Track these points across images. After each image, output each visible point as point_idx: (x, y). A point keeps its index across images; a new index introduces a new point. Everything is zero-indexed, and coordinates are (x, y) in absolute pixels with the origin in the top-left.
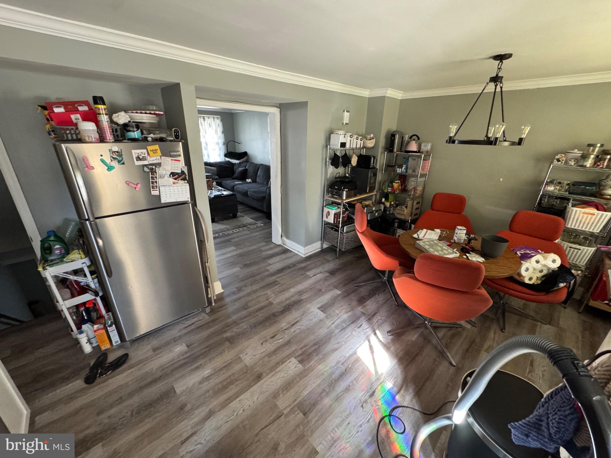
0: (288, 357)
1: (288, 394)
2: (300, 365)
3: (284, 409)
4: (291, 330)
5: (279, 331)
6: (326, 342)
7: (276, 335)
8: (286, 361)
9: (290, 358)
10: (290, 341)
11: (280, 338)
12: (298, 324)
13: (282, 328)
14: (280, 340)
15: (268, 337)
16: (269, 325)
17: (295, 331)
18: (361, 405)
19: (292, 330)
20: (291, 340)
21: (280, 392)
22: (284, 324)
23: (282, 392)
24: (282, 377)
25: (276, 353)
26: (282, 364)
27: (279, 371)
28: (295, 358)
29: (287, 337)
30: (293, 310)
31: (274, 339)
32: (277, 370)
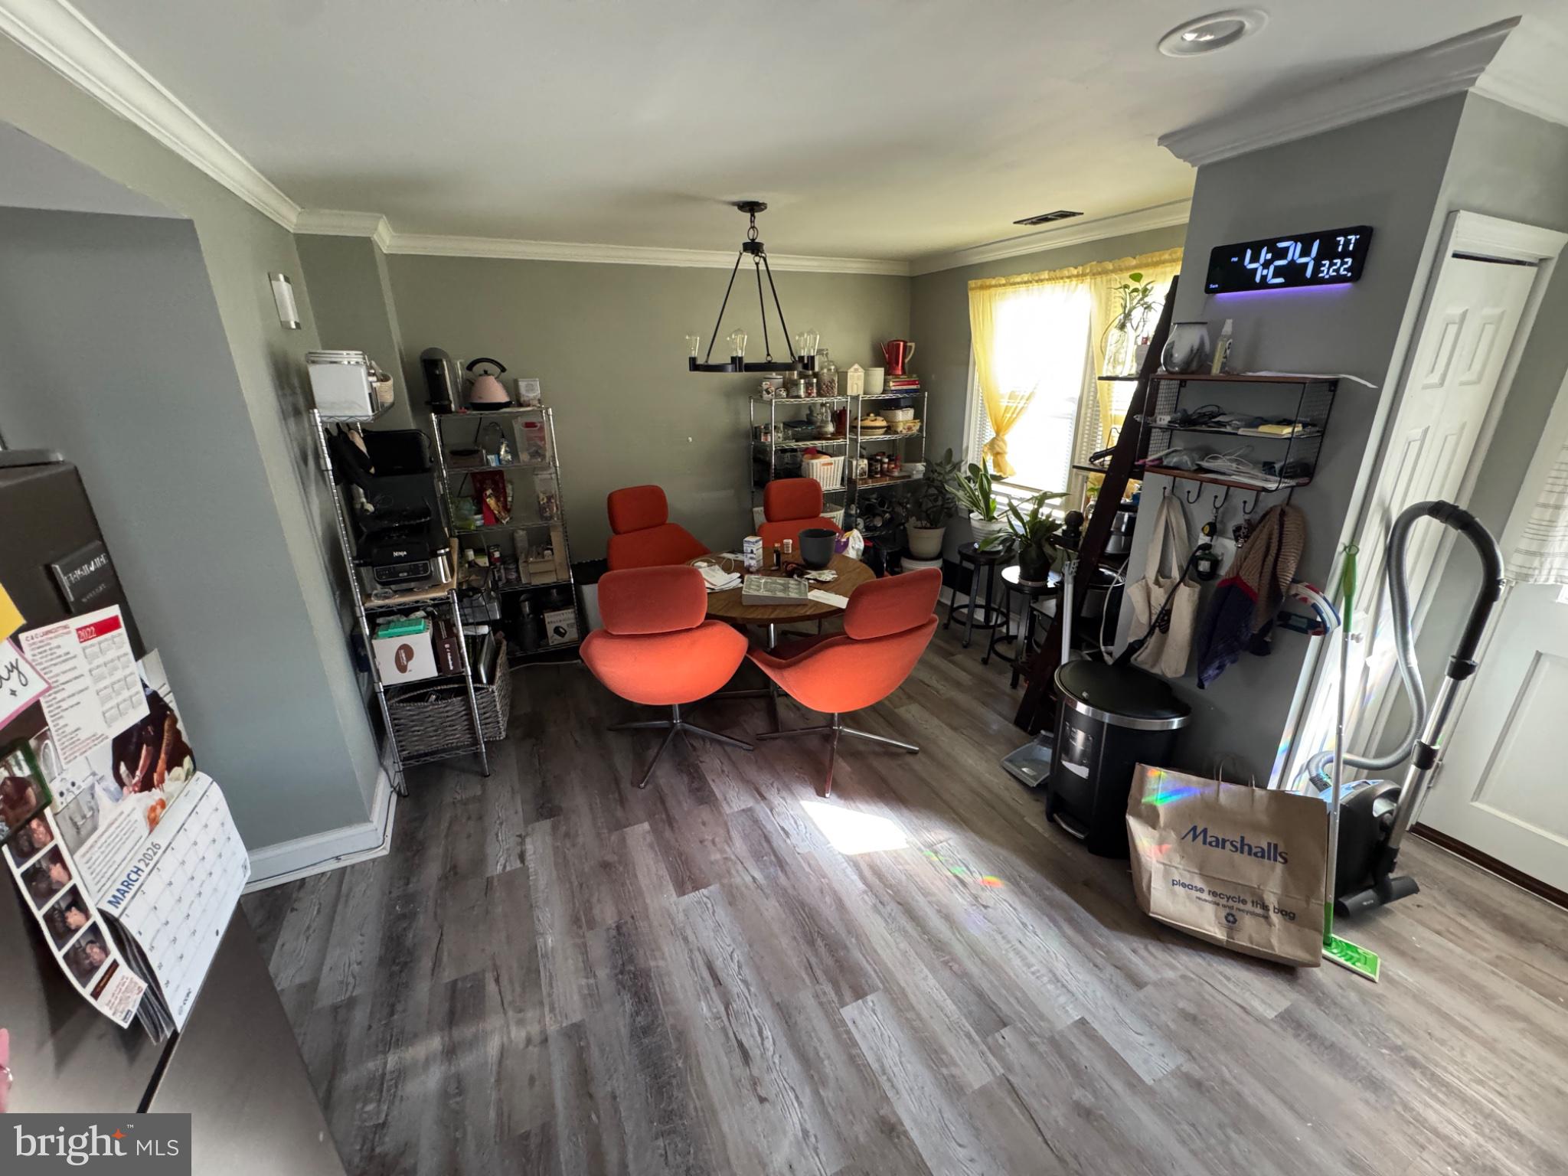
0: (838, 1026)
1: (952, 1051)
2: (869, 998)
3: (992, 1070)
4: (735, 990)
5: (724, 1029)
6: (811, 917)
7: (741, 1045)
8: (848, 1032)
9: (843, 1021)
10: (778, 1004)
11: (756, 1032)
12: (718, 964)
13: (717, 1017)
14: (767, 1033)
15: (740, 1071)
16: (687, 1057)
17: (744, 981)
18: (983, 909)
19: (736, 987)
20: (778, 999)
21: (944, 1071)
22: (703, 1011)
23: (946, 1066)
24: (900, 1057)
25: (811, 1055)
26: (855, 1044)
27: (879, 1060)
28: (843, 1004)
29: (760, 1010)
30: (652, 964)
31: (754, 1053)
32: (875, 1066)
